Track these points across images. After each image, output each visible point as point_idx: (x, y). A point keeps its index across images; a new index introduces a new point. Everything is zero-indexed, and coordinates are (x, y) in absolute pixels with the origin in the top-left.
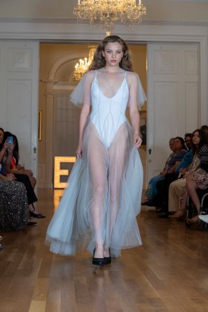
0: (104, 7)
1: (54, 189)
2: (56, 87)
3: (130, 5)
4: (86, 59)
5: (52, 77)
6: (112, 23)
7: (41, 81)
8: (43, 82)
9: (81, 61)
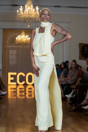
0: (27, 16)
1: (8, 85)
2: (9, 46)
3: (37, 15)
4: (20, 35)
5: (7, 43)
6: (30, 22)
7: (3, 44)
8: (4, 44)
9: (18, 36)
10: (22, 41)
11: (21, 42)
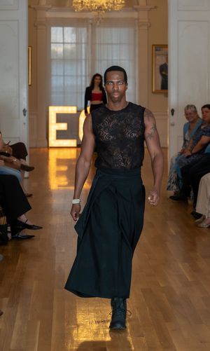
2: (49, 14)
5: (43, 3)
8: (33, 8)
10: (93, 4)
11: (92, 7)
